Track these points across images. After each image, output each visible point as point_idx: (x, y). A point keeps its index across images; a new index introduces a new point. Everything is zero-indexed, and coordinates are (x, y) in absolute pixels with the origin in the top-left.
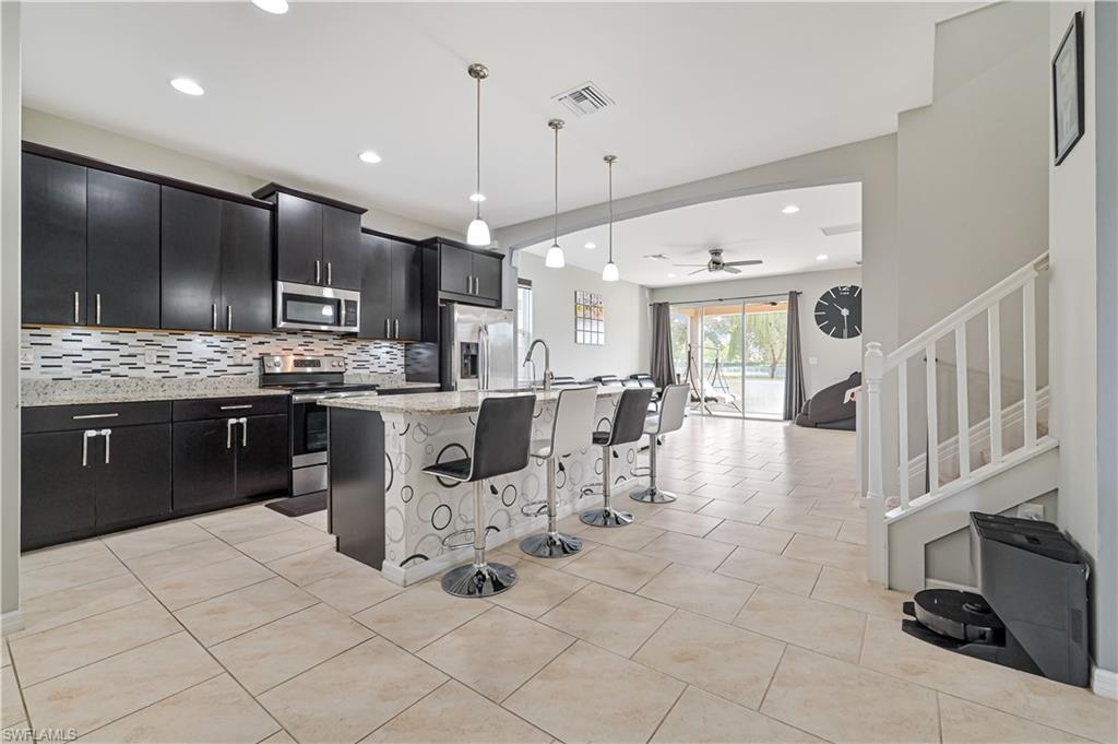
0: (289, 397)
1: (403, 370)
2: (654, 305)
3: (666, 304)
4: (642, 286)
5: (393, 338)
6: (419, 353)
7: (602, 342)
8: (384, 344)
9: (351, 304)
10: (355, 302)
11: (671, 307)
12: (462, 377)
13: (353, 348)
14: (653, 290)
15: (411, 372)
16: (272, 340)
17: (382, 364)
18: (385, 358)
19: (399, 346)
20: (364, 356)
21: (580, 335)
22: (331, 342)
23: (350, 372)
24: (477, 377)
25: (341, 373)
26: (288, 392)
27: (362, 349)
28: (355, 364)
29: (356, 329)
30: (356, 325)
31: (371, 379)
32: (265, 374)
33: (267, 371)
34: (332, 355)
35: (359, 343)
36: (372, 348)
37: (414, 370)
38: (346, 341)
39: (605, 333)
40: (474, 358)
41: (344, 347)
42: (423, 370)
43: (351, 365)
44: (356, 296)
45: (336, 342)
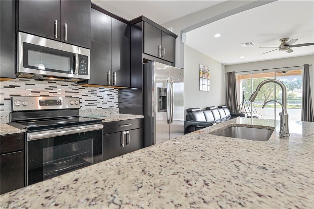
0: (25, 135)
1: (117, 106)
2: (227, 73)
3: (234, 73)
4: (222, 64)
5: (113, 85)
6: (127, 95)
7: (209, 90)
8: (106, 89)
9: (83, 58)
10: (87, 57)
11: (236, 74)
12: (158, 111)
13: (86, 91)
14: (226, 66)
15: (122, 107)
16: (23, 84)
17: (104, 102)
18: (106, 98)
19: (115, 91)
20: (93, 97)
21: (201, 86)
22: (70, 87)
23: (84, 108)
24: (166, 111)
25: (78, 109)
26: (24, 131)
27: (92, 92)
28: (87, 103)
29: (88, 77)
30: (87, 74)
31: (99, 112)
32: (13, 112)
33: (14, 110)
34: (71, 97)
35: (90, 88)
36: (98, 91)
37: (123, 106)
38: (80, 87)
39: (210, 86)
40: (164, 98)
41: (79, 91)
42: (130, 105)
43: (84, 103)
44: (87, 52)
45: (74, 87)
